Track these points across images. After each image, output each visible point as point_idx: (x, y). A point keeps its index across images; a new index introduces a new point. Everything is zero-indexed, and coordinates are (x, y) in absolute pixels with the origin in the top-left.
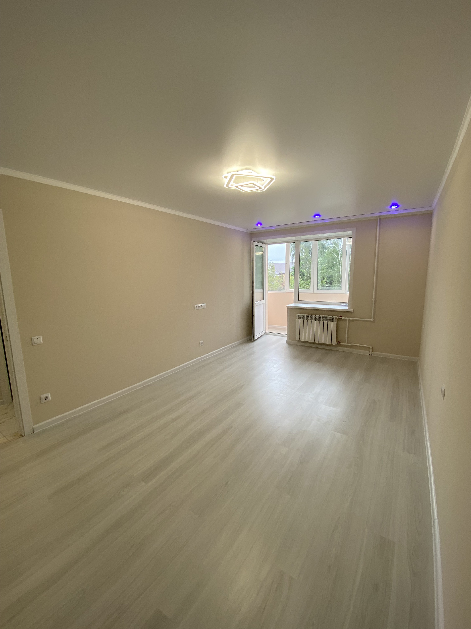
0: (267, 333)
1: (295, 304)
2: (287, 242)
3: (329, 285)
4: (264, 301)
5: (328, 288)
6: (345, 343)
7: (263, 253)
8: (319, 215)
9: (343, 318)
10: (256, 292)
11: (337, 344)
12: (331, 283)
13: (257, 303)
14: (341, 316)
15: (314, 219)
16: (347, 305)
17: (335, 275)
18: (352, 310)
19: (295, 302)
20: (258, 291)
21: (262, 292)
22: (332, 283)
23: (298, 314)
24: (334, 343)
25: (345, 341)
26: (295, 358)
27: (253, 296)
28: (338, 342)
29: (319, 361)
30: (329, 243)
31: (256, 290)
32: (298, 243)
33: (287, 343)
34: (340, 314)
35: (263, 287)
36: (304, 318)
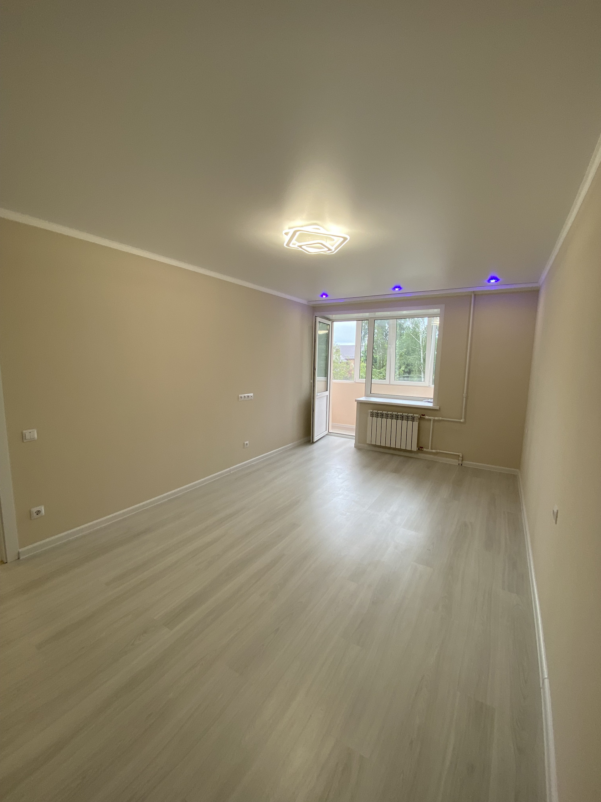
0: (329, 433)
1: (367, 397)
2: (358, 320)
3: (407, 375)
4: (327, 393)
5: (406, 378)
6: (428, 448)
7: (328, 332)
8: (400, 287)
9: (426, 417)
10: (318, 381)
11: (418, 449)
12: (409, 372)
13: (319, 395)
14: (424, 415)
15: (393, 292)
16: (432, 401)
17: (415, 363)
18: (437, 408)
19: (366, 396)
20: (320, 380)
21: (325, 381)
22: (411, 373)
23: (370, 411)
24: (415, 448)
25: (429, 446)
26: (365, 466)
27: (314, 386)
28: (420, 447)
29: (396, 471)
30: (408, 323)
31: (317, 378)
32: (371, 321)
33: (355, 447)
34: (423, 412)
35: (326, 375)
36: (377, 415)
